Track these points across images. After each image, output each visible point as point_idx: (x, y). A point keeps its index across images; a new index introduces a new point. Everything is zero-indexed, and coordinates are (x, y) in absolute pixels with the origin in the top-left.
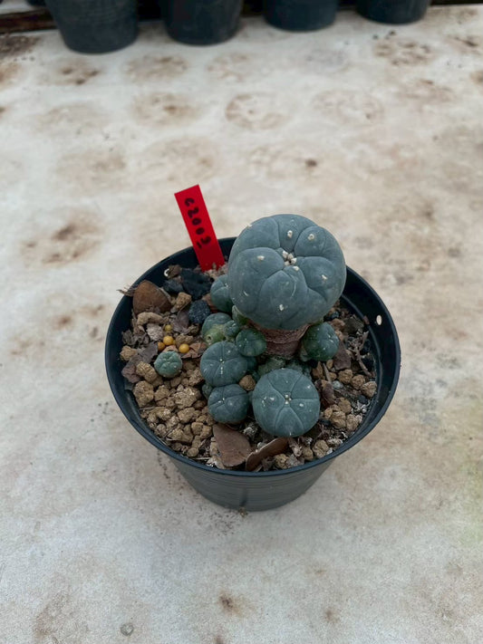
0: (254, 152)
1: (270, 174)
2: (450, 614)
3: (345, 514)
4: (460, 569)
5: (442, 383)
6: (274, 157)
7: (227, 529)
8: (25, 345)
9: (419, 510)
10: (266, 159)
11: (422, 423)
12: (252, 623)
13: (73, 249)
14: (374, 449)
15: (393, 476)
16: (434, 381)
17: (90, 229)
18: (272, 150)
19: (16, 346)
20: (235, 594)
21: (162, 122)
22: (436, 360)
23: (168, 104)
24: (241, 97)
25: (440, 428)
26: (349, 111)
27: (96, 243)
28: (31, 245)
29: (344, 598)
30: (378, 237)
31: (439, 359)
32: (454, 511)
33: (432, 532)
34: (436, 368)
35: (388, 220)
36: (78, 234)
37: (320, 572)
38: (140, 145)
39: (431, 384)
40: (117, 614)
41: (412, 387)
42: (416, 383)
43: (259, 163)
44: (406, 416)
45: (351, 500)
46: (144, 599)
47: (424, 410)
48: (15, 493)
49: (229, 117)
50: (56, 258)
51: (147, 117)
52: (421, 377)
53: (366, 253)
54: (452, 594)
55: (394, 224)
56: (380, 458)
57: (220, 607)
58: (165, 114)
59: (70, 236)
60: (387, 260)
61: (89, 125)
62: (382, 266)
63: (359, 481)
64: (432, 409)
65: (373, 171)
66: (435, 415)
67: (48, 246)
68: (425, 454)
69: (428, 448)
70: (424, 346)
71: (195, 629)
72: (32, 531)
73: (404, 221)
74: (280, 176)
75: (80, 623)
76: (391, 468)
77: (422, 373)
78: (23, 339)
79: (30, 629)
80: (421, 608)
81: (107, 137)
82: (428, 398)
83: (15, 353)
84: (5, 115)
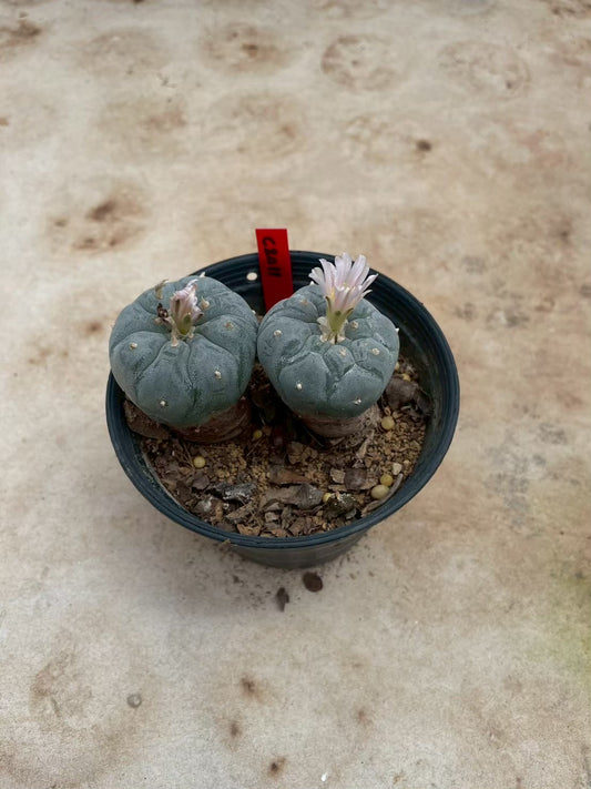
0: (351, 123)
1: (368, 156)
2: (499, 734)
3: (397, 604)
4: (520, 685)
5: (540, 460)
6: (377, 132)
7: (258, 603)
8: (45, 353)
9: (484, 611)
10: (366, 133)
11: (506, 506)
12: (273, 712)
13: (110, 234)
14: (444, 532)
15: (460, 566)
16: (530, 457)
17: (133, 209)
18: (376, 121)
19: (34, 354)
20: (258, 678)
21: (238, 68)
22: (539, 431)
23: (248, 41)
24: (345, 40)
25: (527, 515)
26: (484, 75)
27: (140, 229)
28: (61, 223)
29: (381, 699)
30: (493, 259)
31: (542, 429)
32: (526, 618)
33: (494, 637)
34: (535, 440)
35: (511, 237)
36: (118, 214)
37: (358, 666)
38: (205, 98)
39: (525, 460)
40: (125, 682)
41: (502, 461)
42: (508, 456)
43: (356, 138)
44: (489, 496)
45: (406, 588)
46: (156, 670)
47: (512, 491)
48: (22, 531)
49: (326, 67)
50: (89, 243)
51: (219, 57)
52: (514, 449)
53: (476, 279)
54: (506, 712)
55: (516, 243)
56: (449, 544)
57: (239, 690)
58: (243, 55)
59: (108, 216)
60: (500, 291)
61: (144, 62)
62: (492, 299)
63: (419, 567)
64: (522, 491)
65: (501, 165)
66: (523, 498)
67: (81, 226)
68: (504, 544)
69: (508, 538)
70: (526, 410)
71: (210, 710)
72: (38, 576)
73: (531, 241)
74: (377, 159)
75: (84, 686)
76: (459, 557)
77: (518, 445)
78: (44, 345)
79: (28, 688)
80: (467, 722)
81: (165, 82)
82: (519, 477)
83: (32, 361)
84: (38, 38)
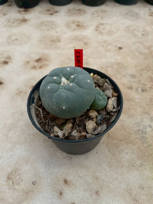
0: (102, 42)
1: (106, 50)
2: (137, 201)
3: (109, 162)
4: (143, 188)
5: (150, 126)
6: (108, 45)
7: (70, 159)
8: (20, 92)
9: (133, 166)
10: (106, 45)
11: (140, 138)
12: (72, 190)
13: (40, 65)
14: (123, 144)
15: (127, 153)
16: (147, 125)
17: (46, 60)
18: (108, 42)
19: (18, 92)
20: (69, 180)
21: (74, 30)
22: (150, 119)
23: (77, 24)
24: (101, 24)
25: (146, 141)
26: (136, 32)
27: (47, 65)
28: (28, 63)
29: (103, 188)
30: (138, 75)
31: (151, 119)
32: (145, 169)
33: (136, 174)
34: (149, 121)
35: (143, 70)
36: (42, 61)
37: (97, 178)
38: (66, 36)
39: (146, 126)
40: (32, 177)
41: (140, 126)
42: (141, 125)
43: (103, 46)
44: (136, 135)
45: (112, 158)
46: (41, 175)
47: (142, 134)
48: (10, 135)
49: (96, 30)
50: (34, 67)
51: (70, 27)
52: (143, 123)
53: (133, 80)
54: (139, 195)
55: (144, 72)
56: (124, 147)
57: (63, 182)
58: (76, 27)
59: (40, 61)
60: (140, 83)
61: (52, 28)
62: (138, 85)
63: (115, 153)
64: (145, 134)
65: (140, 53)
66: (145, 136)
67: (33, 63)
68: (140, 148)
69: (141, 146)
70: (146, 113)
71: (54, 187)
72: (12, 147)
73: (148, 71)
74: (109, 51)
75: (21, 178)
76: (127, 151)
77: (144, 122)
78: (20, 90)
79: (6, 177)
80: (128, 197)
81: (56, 32)
82: (144, 130)
83: (17, 94)
84: (27, 22)
